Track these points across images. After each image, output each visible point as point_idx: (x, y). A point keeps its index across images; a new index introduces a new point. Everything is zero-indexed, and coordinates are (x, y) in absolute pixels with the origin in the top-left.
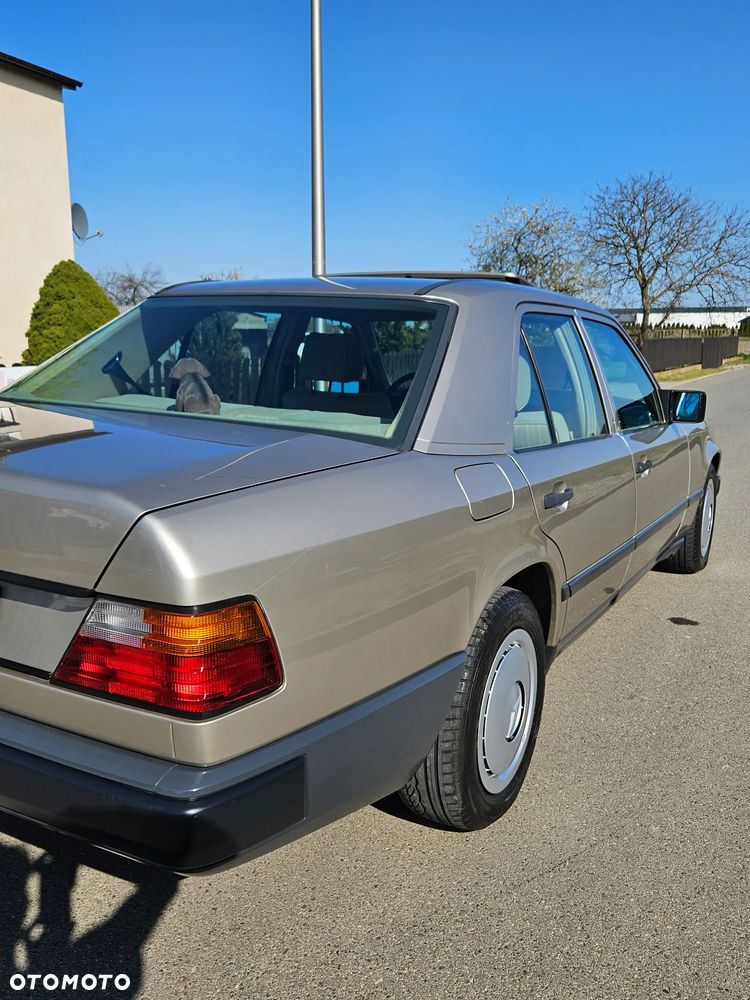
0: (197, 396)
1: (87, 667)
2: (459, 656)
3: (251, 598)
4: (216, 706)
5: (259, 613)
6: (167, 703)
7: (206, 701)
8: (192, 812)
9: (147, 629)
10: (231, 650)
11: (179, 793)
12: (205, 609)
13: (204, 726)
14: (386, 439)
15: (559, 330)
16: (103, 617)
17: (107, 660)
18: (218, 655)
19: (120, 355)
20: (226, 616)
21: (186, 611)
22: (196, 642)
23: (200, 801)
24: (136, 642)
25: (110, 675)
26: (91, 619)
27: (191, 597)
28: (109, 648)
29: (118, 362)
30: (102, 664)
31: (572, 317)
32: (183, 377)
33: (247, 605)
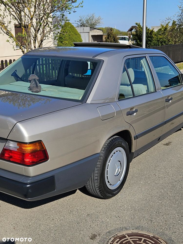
0: (35, 85)
1: (6, 155)
2: (98, 154)
3: (41, 141)
4: (33, 164)
5: (43, 144)
6: (23, 163)
7: (31, 163)
8: (28, 186)
9: (18, 147)
10: (36, 152)
11: (25, 182)
12: (30, 143)
13: (31, 168)
14: (79, 100)
15: (142, 60)
16: (9, 144)
17: (10, 154)
18: (33, 153)
19: (16, 71)
20: (35, 144)
21: (26, 143)
22: (29, 150)
23: (30, 184)
24: (16, 150)
25: (11, 157)
26: (7, 145)
27: (27, 140)
28: (11, 151)
29: (15, 73)
30: (9, 154)
31: (145, 57)
32: (32, 80)
33: (40, 142)
